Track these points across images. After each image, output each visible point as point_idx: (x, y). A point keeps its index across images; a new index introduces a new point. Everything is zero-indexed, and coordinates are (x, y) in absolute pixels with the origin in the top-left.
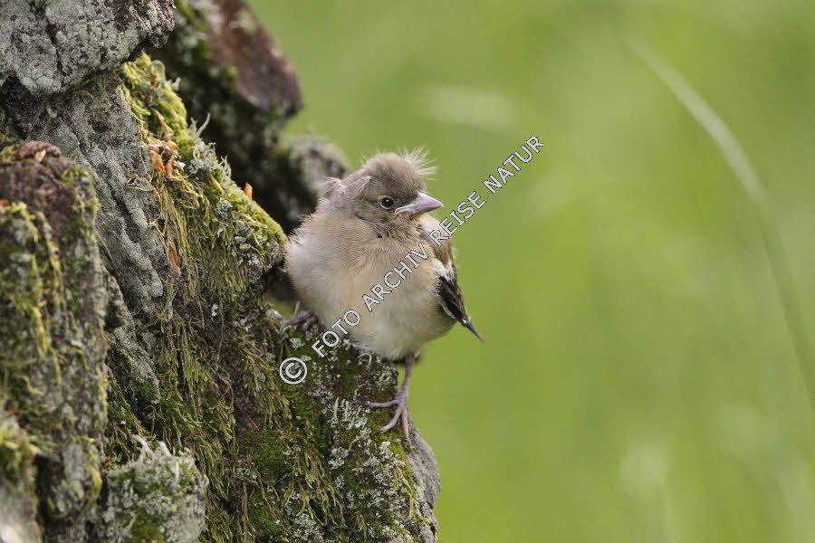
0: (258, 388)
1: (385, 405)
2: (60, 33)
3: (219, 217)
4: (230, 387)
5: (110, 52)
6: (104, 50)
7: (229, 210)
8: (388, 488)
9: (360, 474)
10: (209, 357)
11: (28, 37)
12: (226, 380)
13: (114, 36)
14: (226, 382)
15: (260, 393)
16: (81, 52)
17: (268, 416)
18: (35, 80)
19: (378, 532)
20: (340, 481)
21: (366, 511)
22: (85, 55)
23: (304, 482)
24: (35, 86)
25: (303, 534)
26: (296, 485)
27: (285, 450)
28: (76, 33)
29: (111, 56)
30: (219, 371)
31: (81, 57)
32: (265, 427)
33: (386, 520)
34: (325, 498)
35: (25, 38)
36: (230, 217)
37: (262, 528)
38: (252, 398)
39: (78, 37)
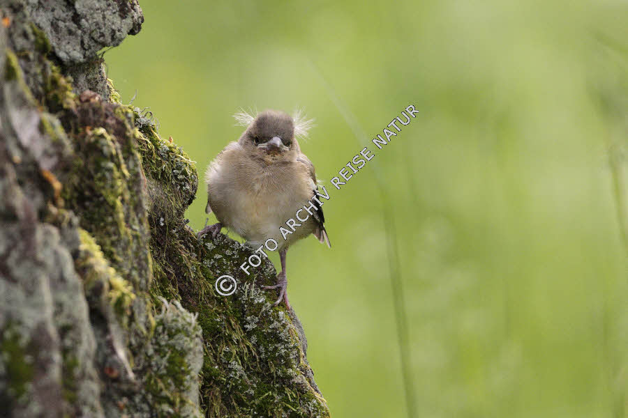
0: (193, 275)
1: (274, 287)
2: (83, 20)
3: (161, 156)
4: (174, 275)
5: (118, 33)
6: (113, 31)
7: (168, 152)
8: (288, 343)
9: (268, 333)
10: (159, 255)
11: (63, 23)
12: (171, 270)
13: (119, 22)
14: (171, 272)
15: (194, 279)
16: (100, 33)
17: (201, 295)
18: (67, 53)
19: (284, 373)
20: (254, 339)
21: (274, 359)
22: (102, 35)
23: (231, 340)
24: (68, 58)
25: (236, 375)
26: (226, 342)
27: (216, 317)
28: (95, 20)
29: (118, 36)
30: (166, 265)
31: (100, 36)
32: (200, 303)
33: (288, 365)
34: (246, 351)
35: (61, 24)
36: (169, 156)
37: (208, 371)
38: (190, 283)
39: (97, 24)
